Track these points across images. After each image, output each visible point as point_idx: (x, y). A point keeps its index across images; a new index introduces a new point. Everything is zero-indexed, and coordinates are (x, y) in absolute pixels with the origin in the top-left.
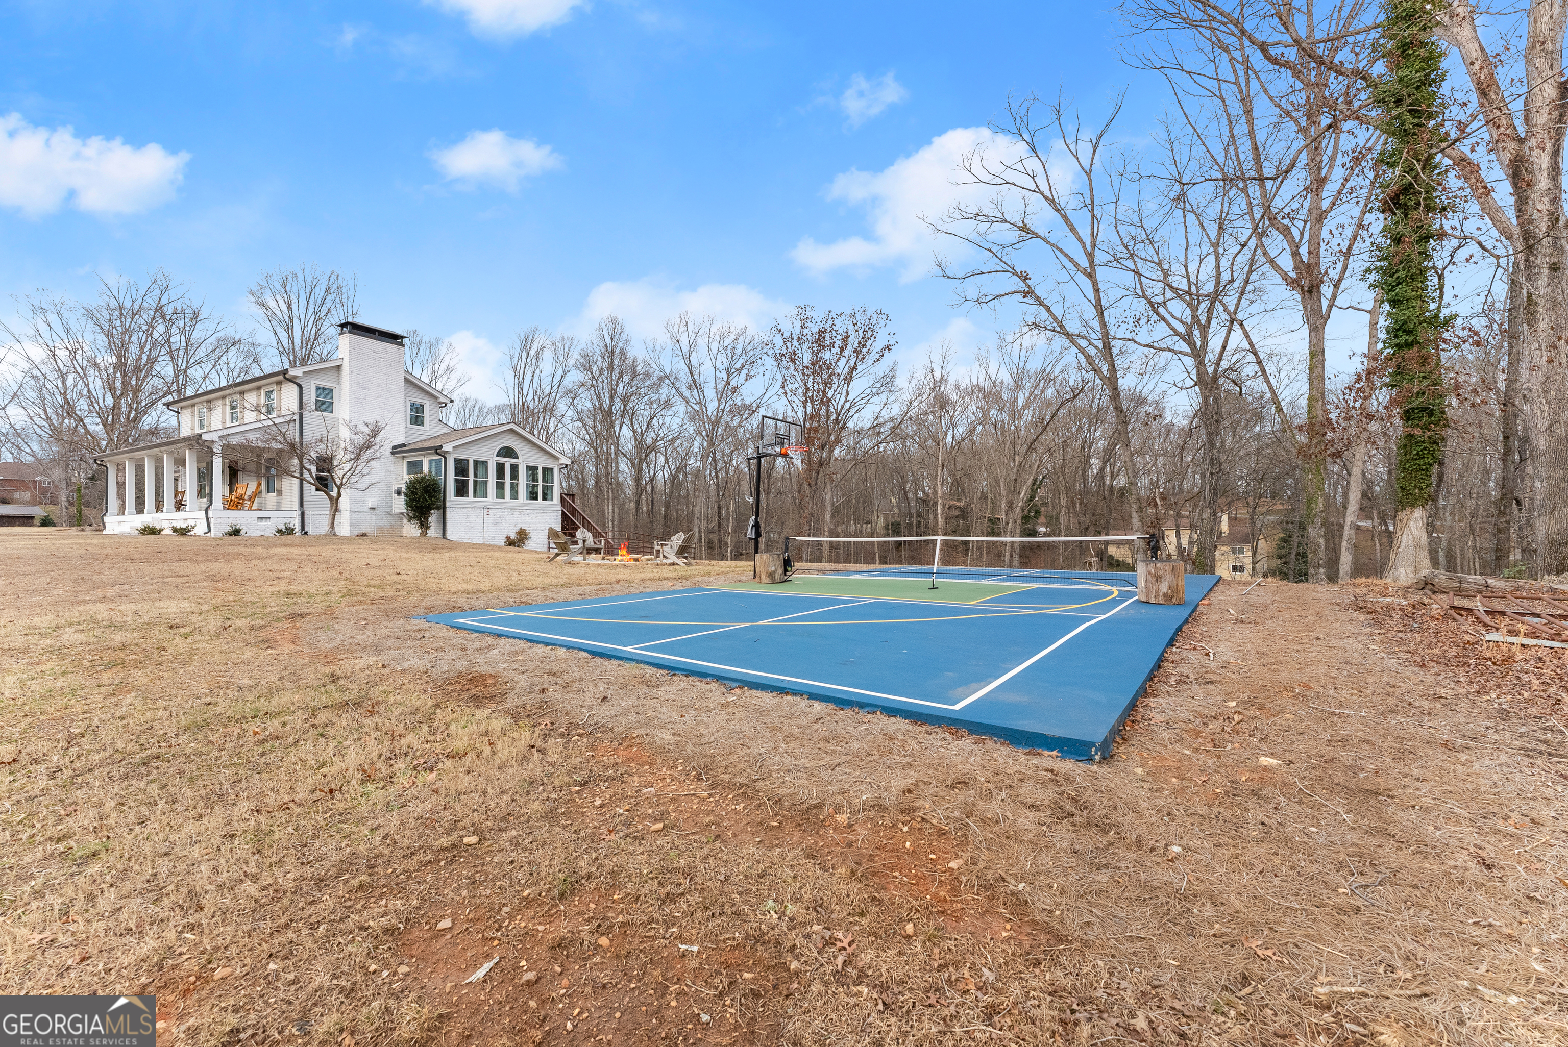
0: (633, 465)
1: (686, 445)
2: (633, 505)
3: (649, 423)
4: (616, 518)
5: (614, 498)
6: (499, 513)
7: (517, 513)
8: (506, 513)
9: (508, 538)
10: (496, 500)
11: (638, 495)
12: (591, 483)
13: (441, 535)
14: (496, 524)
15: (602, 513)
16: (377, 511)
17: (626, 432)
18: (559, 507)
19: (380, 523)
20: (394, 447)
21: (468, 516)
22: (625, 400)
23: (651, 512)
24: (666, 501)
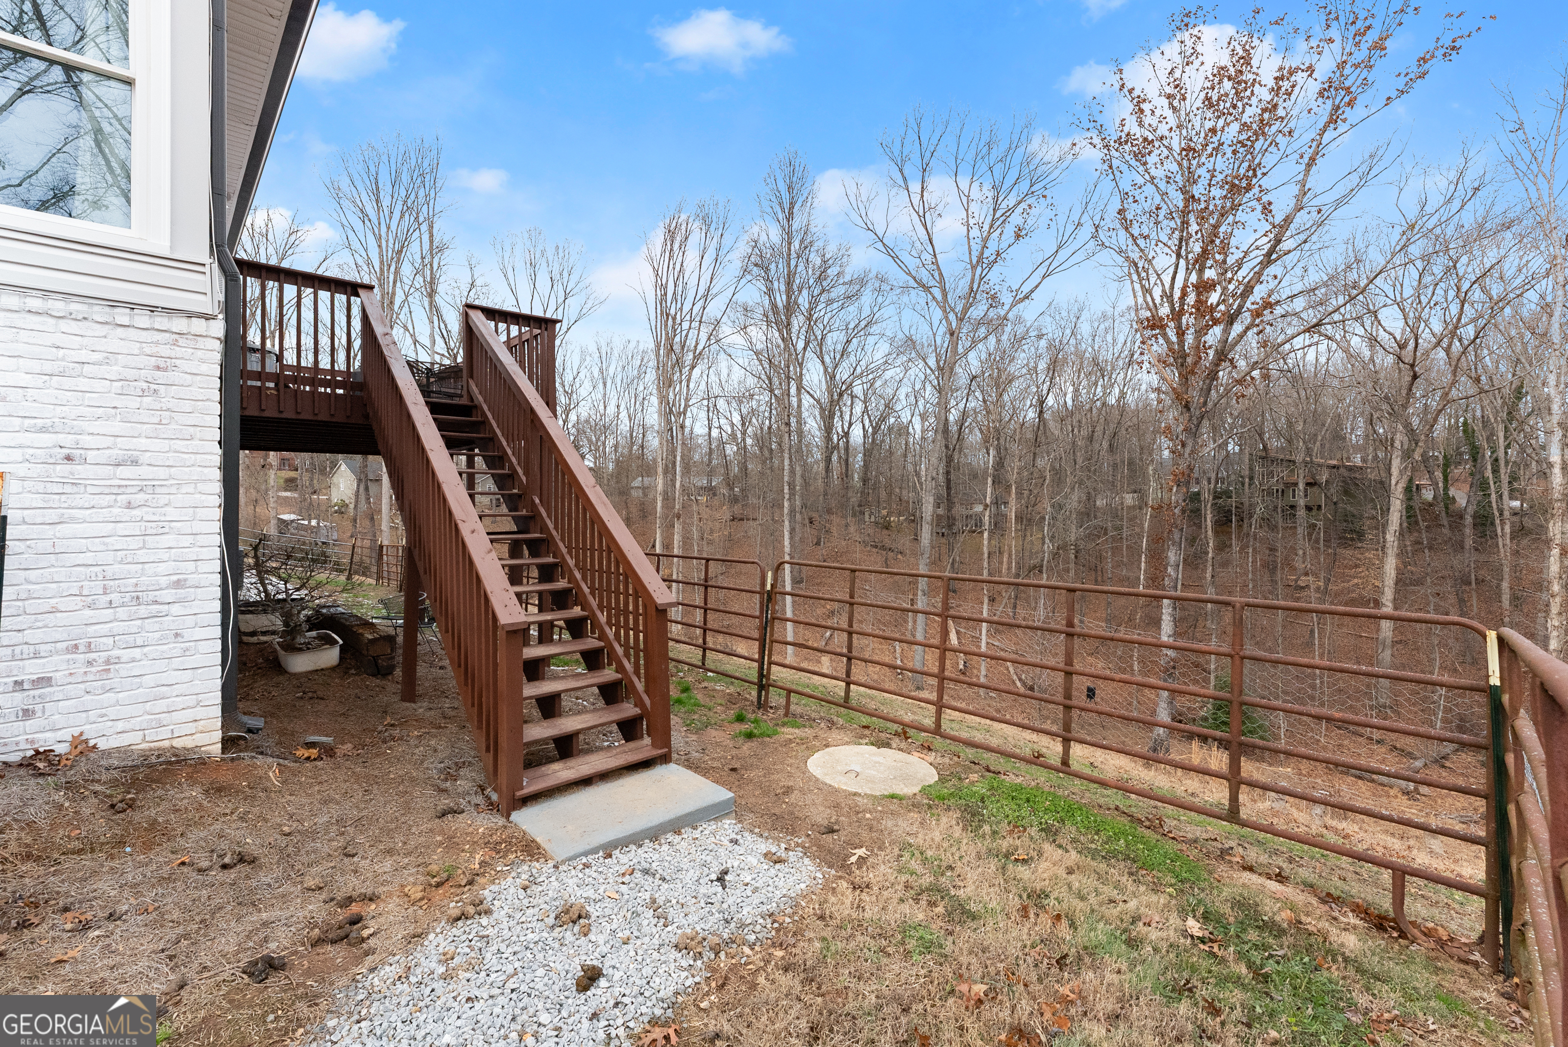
24: (865, 461)
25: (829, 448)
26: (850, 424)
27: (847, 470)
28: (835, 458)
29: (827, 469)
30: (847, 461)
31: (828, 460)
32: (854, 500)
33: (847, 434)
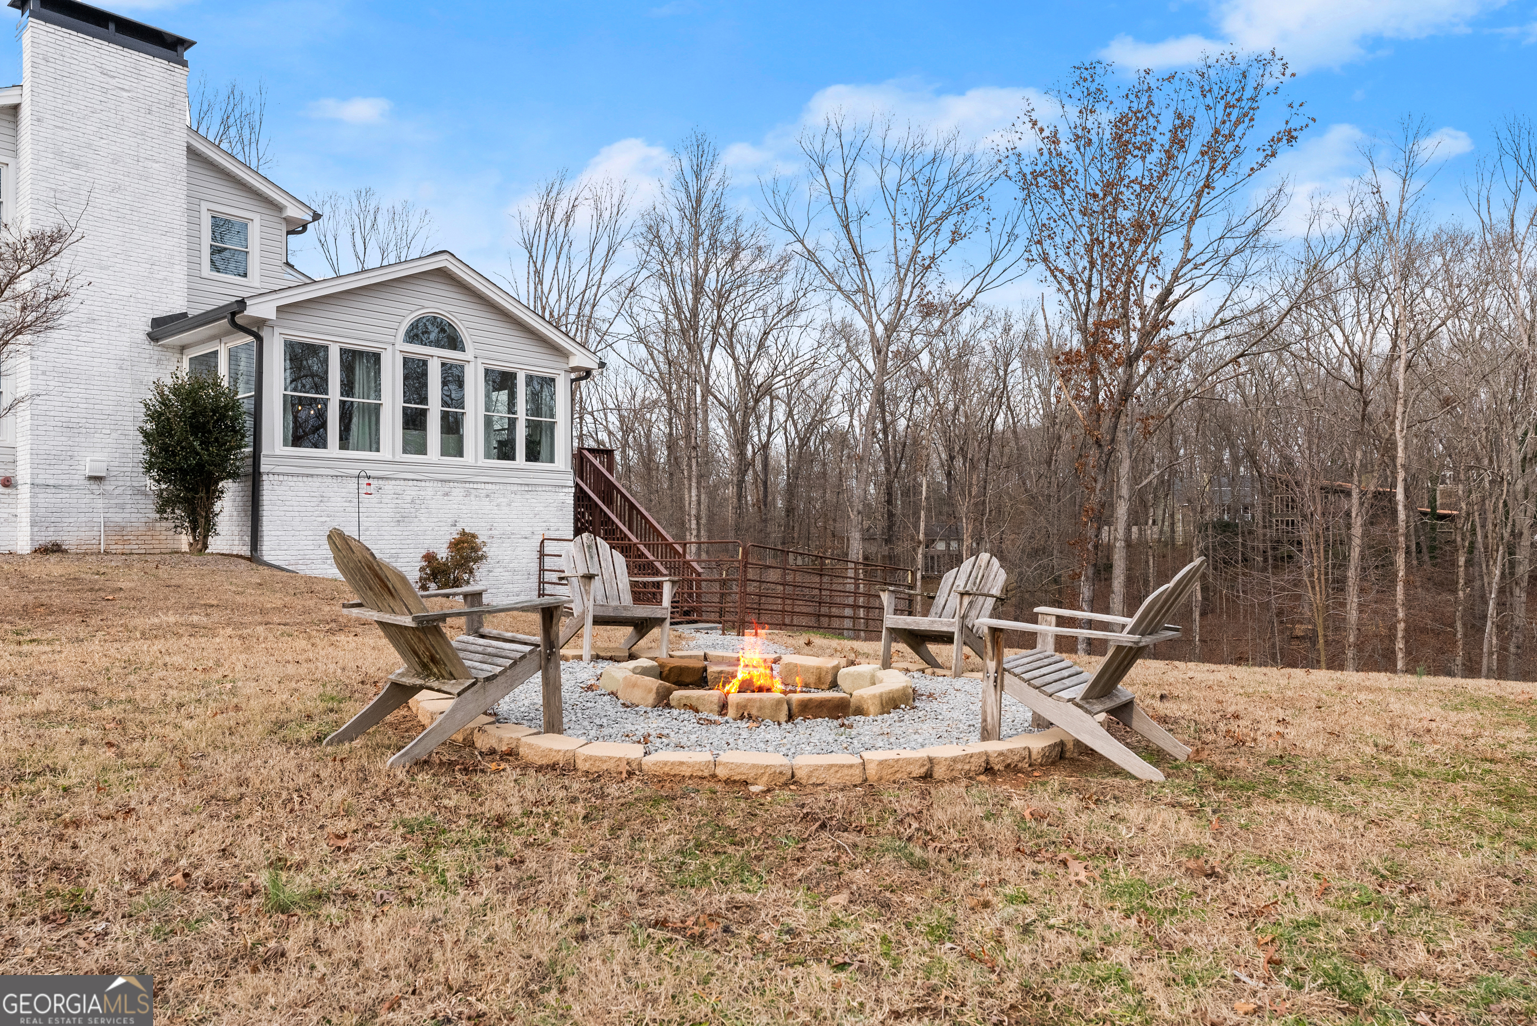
0: (732, 418)
1: (822, 386)
2: (731, 491)
3: (761, 346)
4: (703, 514)
5: (700, 477)
6: (411, 491)
7: (458, 492)
8: (429, 490)
9: (430, 558)
10: (401, 457)
11: (742, 472)
12: (662, 455)
13: (245, 551)
14: (401, 520)
15: (679, 503)
16: (108, 486)
17: (721, 361)
18: (569, 480)
19: (117, 517)
20: (157, 322)
21: (322, 499)
22: (721, 299)
23: (764, 502)
24: (789, 484)
25: (743, 465)
26: (770, 434)
27: (766, 496)
28: (749, 477)
29: (740, 496)
30: (765, 483)
31: (740, 484)
32: (775, 533)
33: (765, 447)
